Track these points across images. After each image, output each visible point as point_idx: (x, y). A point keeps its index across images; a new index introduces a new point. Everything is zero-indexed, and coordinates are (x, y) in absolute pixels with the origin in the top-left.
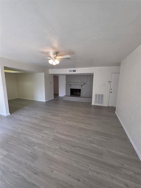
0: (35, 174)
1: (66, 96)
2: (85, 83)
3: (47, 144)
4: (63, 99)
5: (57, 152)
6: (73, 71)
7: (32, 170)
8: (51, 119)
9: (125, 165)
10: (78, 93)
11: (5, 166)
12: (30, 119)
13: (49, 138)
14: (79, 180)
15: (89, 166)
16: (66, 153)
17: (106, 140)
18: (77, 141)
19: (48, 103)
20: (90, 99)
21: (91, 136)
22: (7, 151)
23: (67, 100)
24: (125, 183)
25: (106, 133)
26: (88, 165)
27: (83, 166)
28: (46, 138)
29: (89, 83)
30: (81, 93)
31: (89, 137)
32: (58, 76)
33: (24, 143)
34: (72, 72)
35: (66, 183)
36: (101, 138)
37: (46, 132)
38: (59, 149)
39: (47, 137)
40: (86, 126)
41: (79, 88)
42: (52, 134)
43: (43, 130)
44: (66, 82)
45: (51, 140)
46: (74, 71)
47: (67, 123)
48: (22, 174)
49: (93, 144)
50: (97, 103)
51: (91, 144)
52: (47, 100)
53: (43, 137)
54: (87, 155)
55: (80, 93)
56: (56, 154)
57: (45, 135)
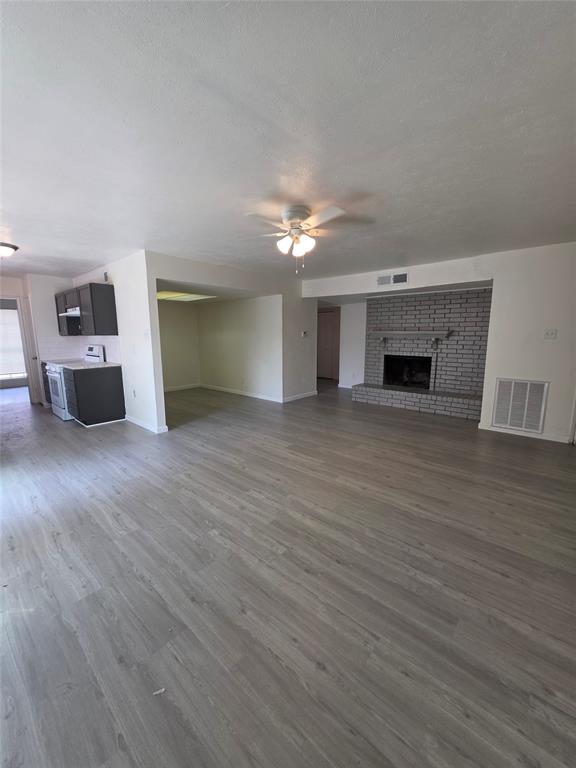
0: (193, 600)
1: (365, 385)
2: (453, 331)
3: (248, 532)
4: (353, 399)
5: (274, 564)
6: (395, 282)
7: (188, 589)
8: (284, 458)
9: (558, 694)
10: (420, 377)
11: (126, 557)
12: (219, 451)
13: (260, 515)
14: (321, 666)
15: (378, 639)
16: (306, 574)
17: (499, 576)
18: (358, 548)
19: (292, 407)
20: (472, 402)
21: (427, 546)
22: (139, 523)
23: (369, 402)
24: (525, 756)
25: (508, 550)
26: (373, 635)
27: (355, 631)
28: (252, 515)
29: (475, 329)
30: (432, 376)
31: (418, 546)
32: (339, 308)
33: (187, 515)
34: (389, 283)
35: (277, 656)
36: (474, 561)
37: (256, 495)
38: (284, 554)
39: (256, 512)
40: (417, 506)
41: (425, 355)
42: (276, 505)
43: (248, 490)
44: (368, 329)
45: (266, 522)
46: (401, 278)
47: (340, 480)
48: (160, 590)
49: (425, 572)
50: (506, 423)
51: (418, 572)
52: (290, 399)
53: (243, 508)
54: (383, 602)
55: (429, 374)
56: (269, 567)
57: (251, 506)
